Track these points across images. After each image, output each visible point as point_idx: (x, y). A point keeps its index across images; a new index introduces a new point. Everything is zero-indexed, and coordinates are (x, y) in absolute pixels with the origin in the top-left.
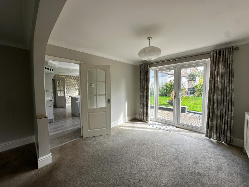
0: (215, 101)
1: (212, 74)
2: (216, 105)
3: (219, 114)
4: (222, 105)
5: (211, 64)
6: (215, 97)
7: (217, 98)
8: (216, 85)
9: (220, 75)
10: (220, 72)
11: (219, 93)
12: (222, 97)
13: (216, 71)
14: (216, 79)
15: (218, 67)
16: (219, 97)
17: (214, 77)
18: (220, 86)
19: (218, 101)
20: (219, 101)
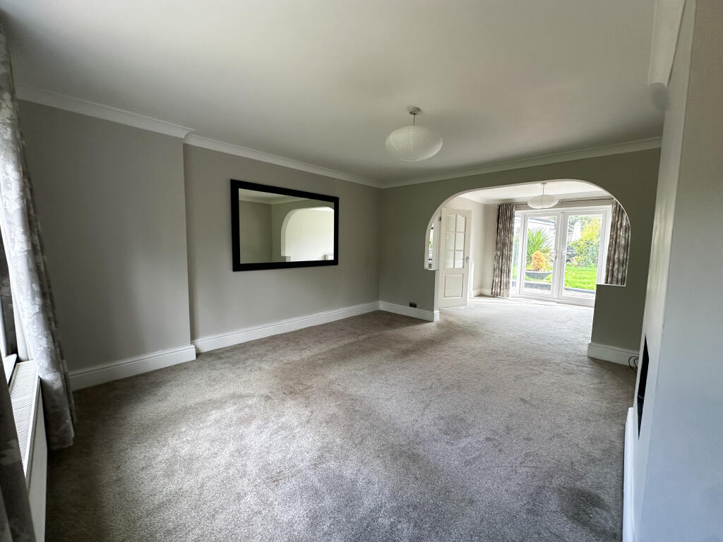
0: (616, 260)
1: (614, 226)
2: (616, 266)
3: (620, 277)
4: (624, 266)
5: (613, 213)
6: (616, 256)
7: (619, 257)
8: (618, 240)
9: (624, 228)
10: (624, 224)
11: (622, 250)
12: (625, 256)
13: (619, 223)
14: (619, 233)
15: (622, 217)
16: (621, 256)
17: (615, 230)
18: (623, 242)
19: (619, 260)
20: (621, 262)
